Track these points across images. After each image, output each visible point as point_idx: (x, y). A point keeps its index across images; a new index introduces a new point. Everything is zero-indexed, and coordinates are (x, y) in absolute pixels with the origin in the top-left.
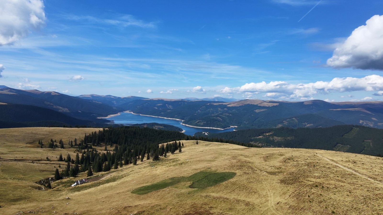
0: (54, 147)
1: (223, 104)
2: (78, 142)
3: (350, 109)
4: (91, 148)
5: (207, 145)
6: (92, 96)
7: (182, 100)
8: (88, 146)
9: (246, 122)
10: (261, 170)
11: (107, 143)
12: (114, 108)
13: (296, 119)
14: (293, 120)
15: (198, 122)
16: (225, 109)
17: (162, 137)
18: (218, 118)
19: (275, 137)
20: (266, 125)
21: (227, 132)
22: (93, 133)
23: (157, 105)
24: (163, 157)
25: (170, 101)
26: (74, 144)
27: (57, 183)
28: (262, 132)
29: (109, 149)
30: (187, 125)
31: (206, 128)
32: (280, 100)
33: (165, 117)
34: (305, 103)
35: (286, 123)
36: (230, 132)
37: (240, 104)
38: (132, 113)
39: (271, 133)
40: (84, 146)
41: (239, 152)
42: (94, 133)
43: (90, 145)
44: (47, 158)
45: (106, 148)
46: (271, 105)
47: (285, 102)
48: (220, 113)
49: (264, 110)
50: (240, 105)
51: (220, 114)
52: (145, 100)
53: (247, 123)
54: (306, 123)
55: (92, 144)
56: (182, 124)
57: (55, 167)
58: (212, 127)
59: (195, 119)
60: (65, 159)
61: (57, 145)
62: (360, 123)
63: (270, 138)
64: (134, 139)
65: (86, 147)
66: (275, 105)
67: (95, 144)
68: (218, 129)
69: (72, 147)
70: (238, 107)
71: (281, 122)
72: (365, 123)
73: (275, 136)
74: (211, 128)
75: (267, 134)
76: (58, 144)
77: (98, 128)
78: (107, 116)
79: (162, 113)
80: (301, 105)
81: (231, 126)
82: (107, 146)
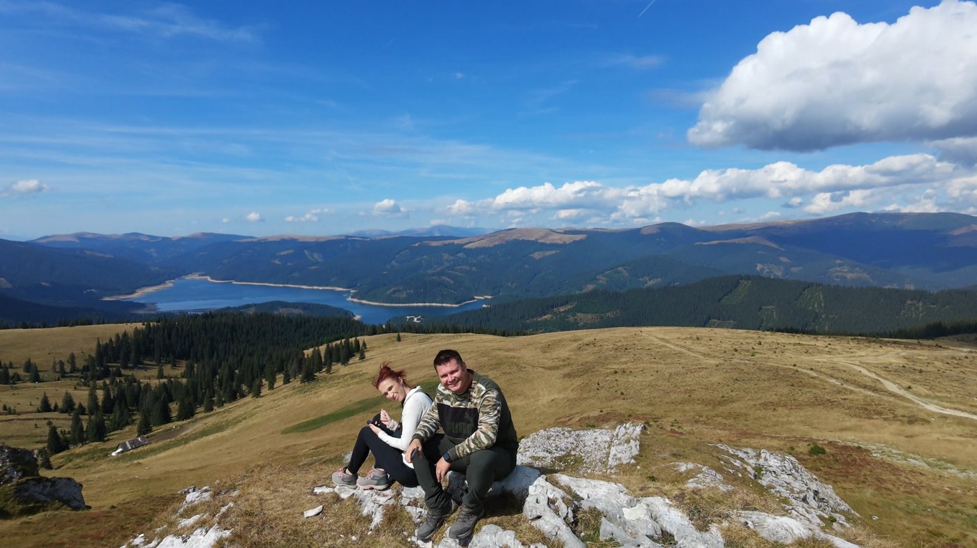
0: (11, 382)
1: (454, 243)
2: (80, 364)
3: (737, 241)
4: (120, 375)
5: (422, 341)
6: (81, 237)
7: (347, 237)
8: (109, 371)
9: (512, 283)
10: (533, 367)
11: (162, 358)
12: (153, 269)
13: (625, 269)
14: (619, 272)
15: (394, 292)
16: (459, 255)
17: (305, 335)
18: (443, 278)
19: (580, 315)
20: (559, 288)
21: (467, 312)
22: (118, 336)
23: (278, 254)
24: (324, 374)
25: (313, 240)
26: (68, 368)
27: (62, 458)
28: (550, 306)
29: (170, 373)
30: (364, 302)
31: (415, 304)
32: (590, 227)
33: (305, 285)
34: (644, 232)
35: (602, 280)
36: (475, 311)
37: (495, 241)
38: (209, 278)
39: (569, 307)
40: (97, 371)
41: (495, 345)
42: (121, 336)
43: (114, 369)
44: (5, 408)
45: (161, 372)
46: (568, 239)
47: (599, 230)
48: (447, 264)
49: (554, 252)
50: (497, 243)
51: (448, 268)
52: (245, 243)
53: (513, 286)
54: (647, 278)
55: (119, 365)
56: (352, 299)
57: (36, 425)
58: (430, 303)
59: (385, 285)
60: (56, 407)
61: (18, 376)
62: (757, 271)
63: (568, 318)
64: (233, 343)
65: (106, 374)
66: (578, 239)
67: (130, 365)
68: (444, 305)
69: (63, 377)
70: (491, 248)
71: (594, 280)
72: (767, 270)
73: (579, 312)
74: (427, 304)
75: (562, 309)
76: (21, 372)
77: (129, 324)
78: (135, 292)
79: (296, 275)
80: (634, 235)
81: (476, 297)
82: (163, 368)
